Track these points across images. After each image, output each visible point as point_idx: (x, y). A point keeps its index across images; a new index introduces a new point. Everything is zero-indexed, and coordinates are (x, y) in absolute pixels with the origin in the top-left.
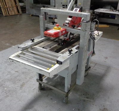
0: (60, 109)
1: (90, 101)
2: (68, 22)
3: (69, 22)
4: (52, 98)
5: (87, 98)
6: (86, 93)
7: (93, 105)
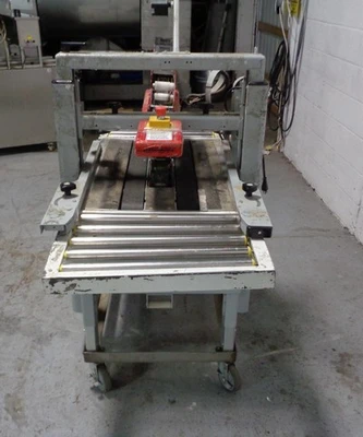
0: (229, 419)
1: (289, 354)
2: (166, 95)
3: (169, 98)
4: (172, 399)
5: (273, 348)
6: (256, 334)
7: (305, 359)
